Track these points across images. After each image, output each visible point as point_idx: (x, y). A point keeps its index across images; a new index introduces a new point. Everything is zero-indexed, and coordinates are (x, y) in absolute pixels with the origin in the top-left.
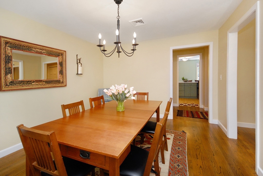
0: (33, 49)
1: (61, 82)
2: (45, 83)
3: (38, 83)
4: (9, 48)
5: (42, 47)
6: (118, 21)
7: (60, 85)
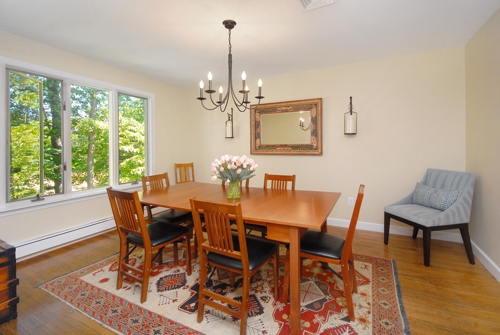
0: (279, 109)
1: (315, 148)
2: (290, 148)
3: (283, 149)
4: (258, 114)
5: (286, 104)
6: (230, 56)
7: (311, 152)
